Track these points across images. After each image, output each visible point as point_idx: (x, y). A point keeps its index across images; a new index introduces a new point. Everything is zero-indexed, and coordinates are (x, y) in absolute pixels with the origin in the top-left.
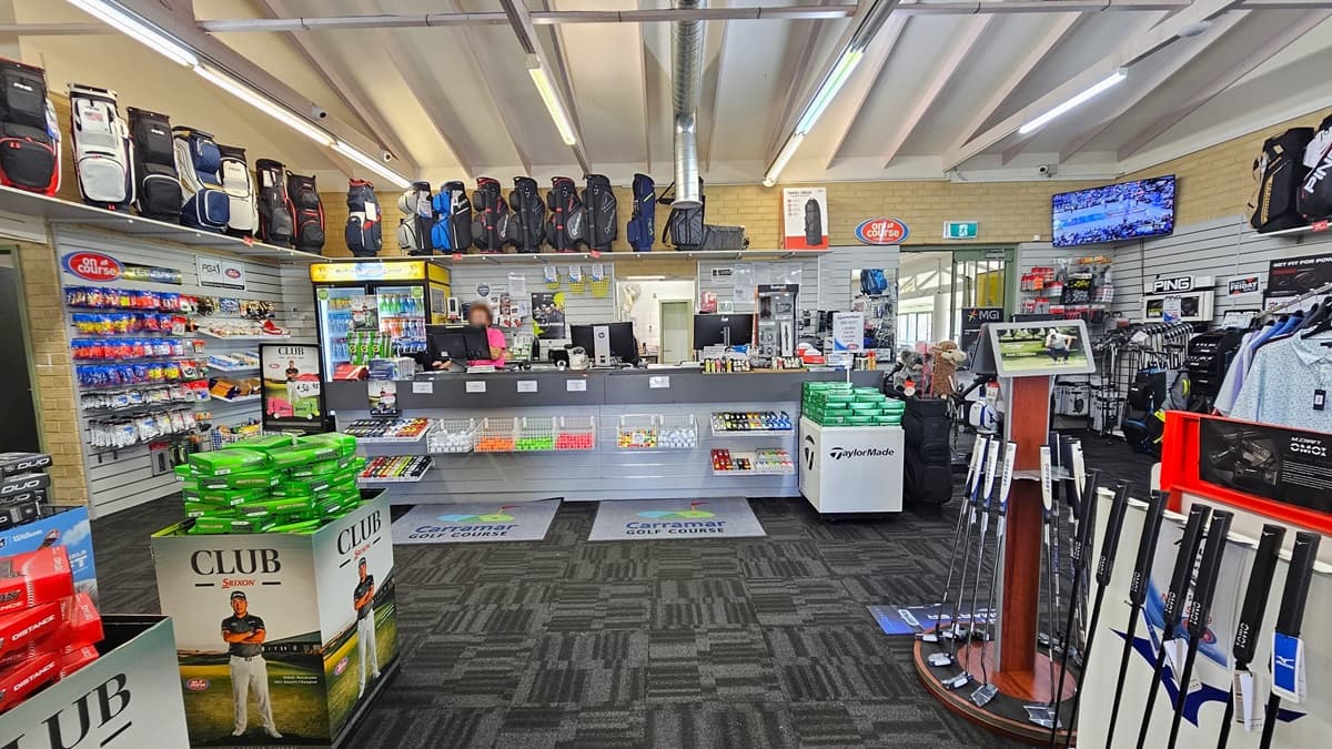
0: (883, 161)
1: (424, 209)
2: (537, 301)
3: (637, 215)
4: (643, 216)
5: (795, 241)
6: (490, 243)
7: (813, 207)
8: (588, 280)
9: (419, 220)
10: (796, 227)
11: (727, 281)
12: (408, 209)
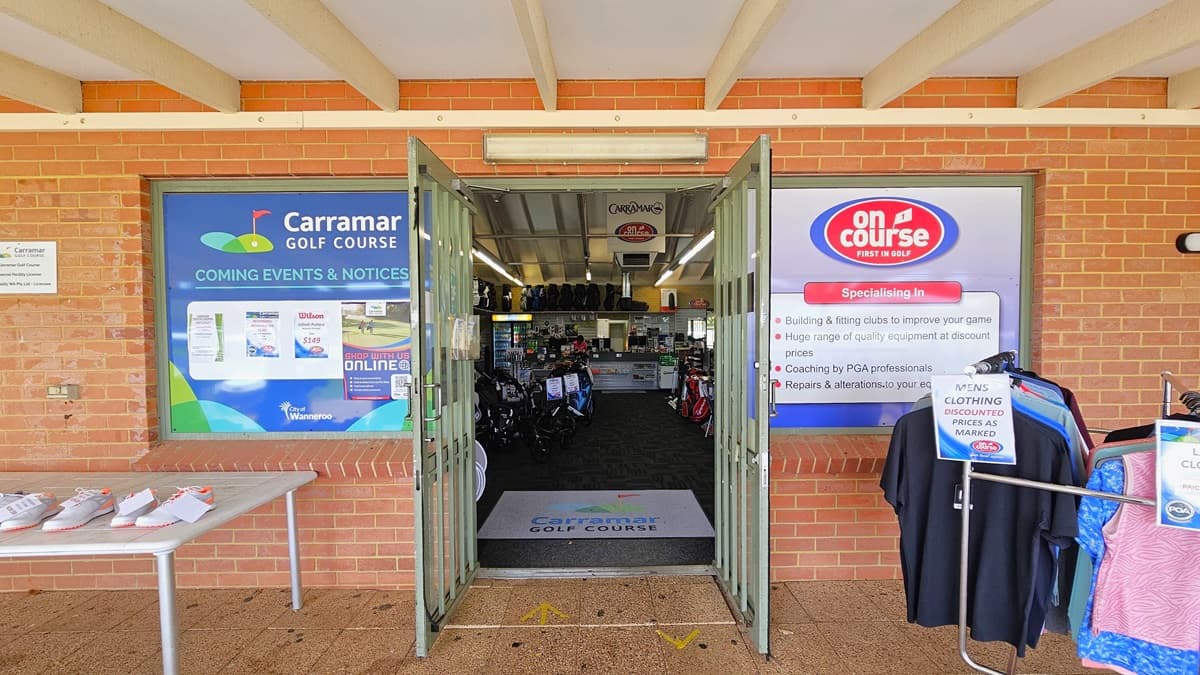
0: (700, 277)
1: (529, 294)
2: (568, 327)
3: (607, 299)
4: (610, 298)
5: (665, 308)
6: (553, 307)
7: (672, 296)
8: (588, 320)
9: (528, 298)
10: (665, 303)
11: (641, 321)
12: (524, 295)
